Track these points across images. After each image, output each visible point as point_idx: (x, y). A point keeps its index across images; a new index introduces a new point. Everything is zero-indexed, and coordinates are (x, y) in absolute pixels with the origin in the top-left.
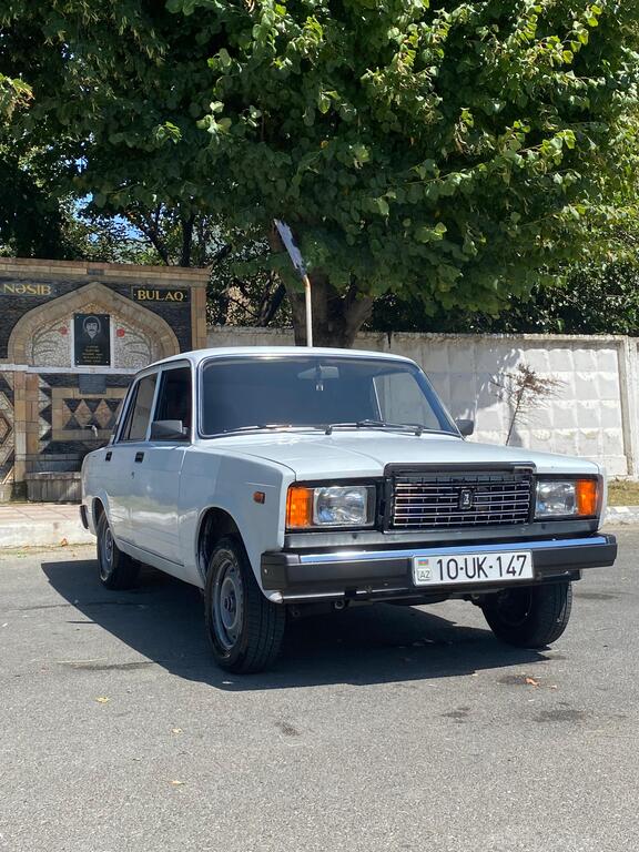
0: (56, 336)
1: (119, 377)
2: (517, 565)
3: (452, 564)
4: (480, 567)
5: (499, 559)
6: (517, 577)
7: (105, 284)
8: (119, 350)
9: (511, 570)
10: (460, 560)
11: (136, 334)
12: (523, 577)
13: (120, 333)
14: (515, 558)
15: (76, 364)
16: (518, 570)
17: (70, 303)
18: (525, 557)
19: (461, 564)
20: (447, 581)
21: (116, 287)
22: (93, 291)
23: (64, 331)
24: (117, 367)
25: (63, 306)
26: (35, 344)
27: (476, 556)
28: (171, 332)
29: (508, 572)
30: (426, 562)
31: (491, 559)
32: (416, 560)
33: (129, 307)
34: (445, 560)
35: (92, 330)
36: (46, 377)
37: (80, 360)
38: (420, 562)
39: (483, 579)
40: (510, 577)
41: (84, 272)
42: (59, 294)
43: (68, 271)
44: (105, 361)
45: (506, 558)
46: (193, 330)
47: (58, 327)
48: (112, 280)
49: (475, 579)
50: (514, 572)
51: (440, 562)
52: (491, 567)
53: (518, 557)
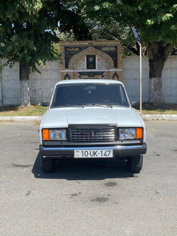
0: (82, 61)
1: (98, 72)
2: (107, 153)
3: (86, 152)
4: (95, 154)
5: (102, 151)
6: (107, 157)
7: (93, 47)
8: (98, 65)
9: (105, 155)
10: (89, 151)
11: (103, 60)
12: (109, 157)
13: (99, 60)
14: (107, 151)
15: (87, 69)
16: (108, 155)
17: (84, 53)
18: (110, 151)
19: (89, 152)
20: (84, 157)
21: (96, 47)
22: (90, 49)
23: (84, 60)
24: (98, 69)
25: (82, 53)
26: (76, 64)
27: (94, 151)
28: (112, 59)
29: (104, 155)
30: (78, 151)
31: (99, 151)
32: (75, 151)
33: (100, 52)
34: (84, 151)
35: (91, 59)
36: (79, 73)
37: (88, 68)
38: (76, 152)
39: (96, 157)
40: (105, 157)
41: (88, 43)
42: (80, 51)
43: (84, 44)
44: (94, 68)
45: (104, 151)
46: (118, 58)
47: (82, 59)
48: (95, 45)
49: (93, 157)
50: (106, 155)
51: (83, 152)
52: (99, 154)
53: (108, 151)
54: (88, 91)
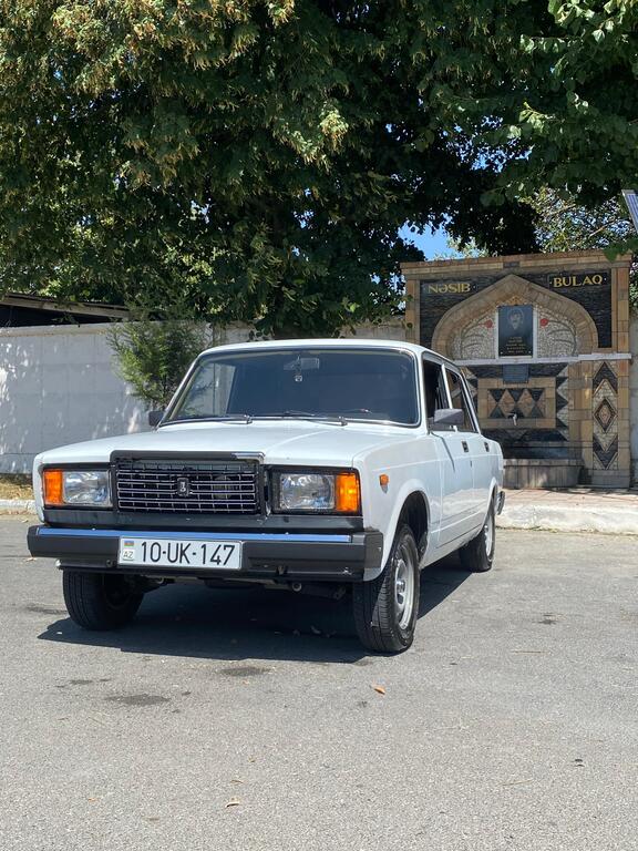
0: (482, 330)
1: (543, 365)
2: (223, 554)
3: (156, 547)
4: (183, 553)
5: (204, 546)
6: (221, 566)
7: (520, 276)
8: (542, 339)
9: (215, 558)
10: (164, 544)
11: (559, 322)
12: (228, 566)
13: (544, 322)
14: (222, 547)
15: (500, 355)
16: (223, 559)
17: (488, 298)
18: (233, 547)
19: (164, 548)
20: (149, 562)
21: (531, 278)
22: (508, 284)
23: (490, 324)
24: (539, 356)
25: (481, 301)
26: (463, 338)
27: (180, 542)
28: (589, 318)
29: (212, 560)
30: (132, 544)
31: (196, 546)
32: (122, 541)
33: (544, 294)
34: (150, 543)
35: (516, 322)
36: (473, 369)
37: (504, 351)
38: (126, 543)
39: (184, 564)
40: (214, 565)
41: (501, 266)
42: (474, 291)
43: (486, 267)
44: (528, 351)
45: (211, 546)
46: (613, 314)
47: (483, 321)
48: (528, 271)
49: (177, 564)
50: (218, 561)
51: (144, 544)
52: (194, 554)
53: (225, 546)
54: (293, 373)
